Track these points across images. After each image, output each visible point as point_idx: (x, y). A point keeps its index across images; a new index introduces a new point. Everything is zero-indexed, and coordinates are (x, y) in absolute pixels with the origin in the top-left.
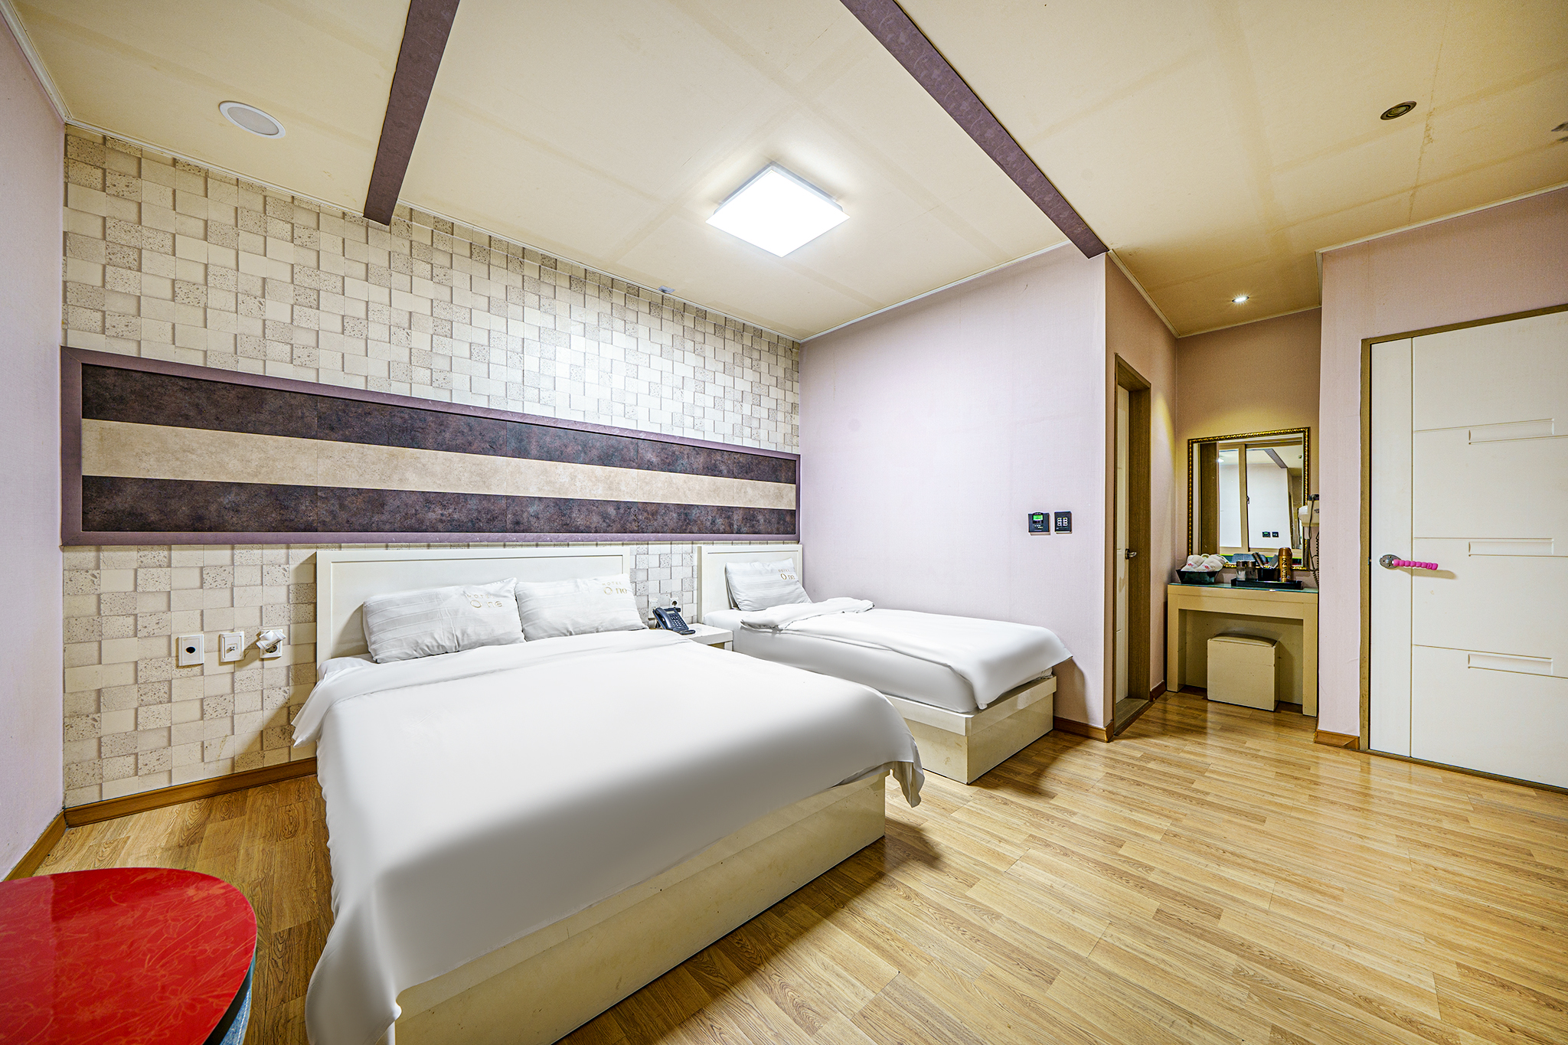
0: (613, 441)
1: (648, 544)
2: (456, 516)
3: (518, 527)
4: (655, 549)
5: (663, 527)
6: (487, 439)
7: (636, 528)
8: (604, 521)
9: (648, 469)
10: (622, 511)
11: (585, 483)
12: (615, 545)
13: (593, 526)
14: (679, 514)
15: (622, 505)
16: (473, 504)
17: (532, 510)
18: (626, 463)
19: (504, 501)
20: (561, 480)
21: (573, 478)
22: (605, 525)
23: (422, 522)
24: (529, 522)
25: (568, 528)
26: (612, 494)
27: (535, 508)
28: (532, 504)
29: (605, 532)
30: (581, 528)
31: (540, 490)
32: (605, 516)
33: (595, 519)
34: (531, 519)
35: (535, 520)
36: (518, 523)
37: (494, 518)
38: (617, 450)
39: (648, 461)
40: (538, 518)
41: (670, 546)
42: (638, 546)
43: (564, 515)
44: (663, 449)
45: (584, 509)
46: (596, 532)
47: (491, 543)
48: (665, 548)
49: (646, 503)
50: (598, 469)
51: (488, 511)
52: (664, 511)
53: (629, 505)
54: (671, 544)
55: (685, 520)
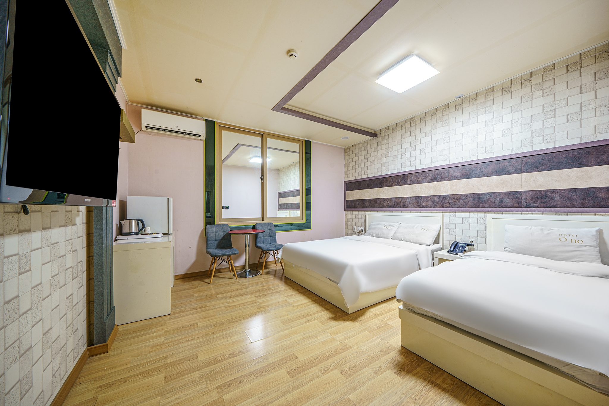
0: (437, 172)
1: (456, 213)
2: (390, 204)
3: (405, 206)
4: (460, 215)
5: (463, 205)
6: (396, 181)
7: (449, 206)
8: (434, 203)
9: (454, 180)
10: (441, 199)
11: (426, 190)
12: (439, 213)
13: (429, 205)
14: (474, 198)
15: (442, 197)
16: (393, 201)
17: (408, 201)
18: (443, 179)
19: (401, 199)
20: (417, 190)
21: (421, 189)
22: (434, 205)
23: (383, 206)
24: (407, 205)
25: (420, 206)
26: (437, 193)
27: (409, 200)
28: (408, 199)
29: (434, 208)
30: (425, 206)
31: (411, 194)
32: (434, 202)
33: (430, 203)
34: (408, 204)
35: (409, 204)
36: (404, 205)
37: (398, 204)
38: (439, 175)
39: (455, 176)
40: (410, 203)
41: (469, 214)
42: (450, 213)
43: (418, 202)
44: (463, 169)
45: (425, 199)
46: (430, 208)
47: (398, 211)
48: (467, 215)
49: (454, 195)
50: (431, 184)
51: (397, 202)
52: (464, 198)
53: (445, 197)
54: (470, 213)
55: (479, 201)
